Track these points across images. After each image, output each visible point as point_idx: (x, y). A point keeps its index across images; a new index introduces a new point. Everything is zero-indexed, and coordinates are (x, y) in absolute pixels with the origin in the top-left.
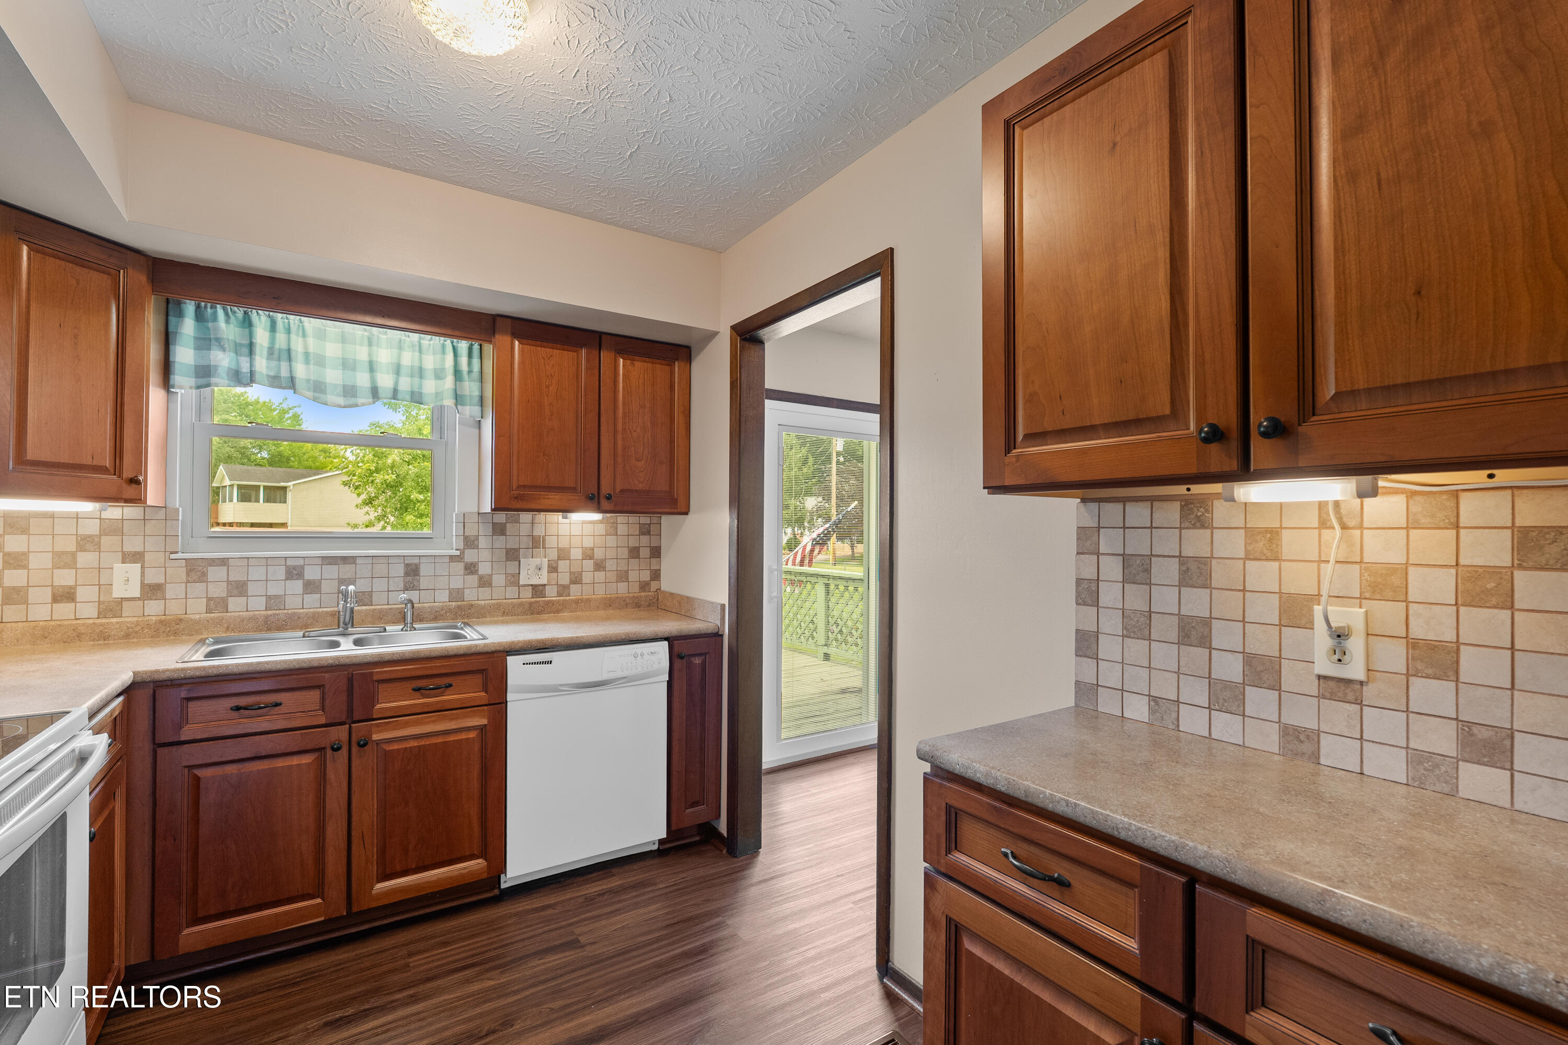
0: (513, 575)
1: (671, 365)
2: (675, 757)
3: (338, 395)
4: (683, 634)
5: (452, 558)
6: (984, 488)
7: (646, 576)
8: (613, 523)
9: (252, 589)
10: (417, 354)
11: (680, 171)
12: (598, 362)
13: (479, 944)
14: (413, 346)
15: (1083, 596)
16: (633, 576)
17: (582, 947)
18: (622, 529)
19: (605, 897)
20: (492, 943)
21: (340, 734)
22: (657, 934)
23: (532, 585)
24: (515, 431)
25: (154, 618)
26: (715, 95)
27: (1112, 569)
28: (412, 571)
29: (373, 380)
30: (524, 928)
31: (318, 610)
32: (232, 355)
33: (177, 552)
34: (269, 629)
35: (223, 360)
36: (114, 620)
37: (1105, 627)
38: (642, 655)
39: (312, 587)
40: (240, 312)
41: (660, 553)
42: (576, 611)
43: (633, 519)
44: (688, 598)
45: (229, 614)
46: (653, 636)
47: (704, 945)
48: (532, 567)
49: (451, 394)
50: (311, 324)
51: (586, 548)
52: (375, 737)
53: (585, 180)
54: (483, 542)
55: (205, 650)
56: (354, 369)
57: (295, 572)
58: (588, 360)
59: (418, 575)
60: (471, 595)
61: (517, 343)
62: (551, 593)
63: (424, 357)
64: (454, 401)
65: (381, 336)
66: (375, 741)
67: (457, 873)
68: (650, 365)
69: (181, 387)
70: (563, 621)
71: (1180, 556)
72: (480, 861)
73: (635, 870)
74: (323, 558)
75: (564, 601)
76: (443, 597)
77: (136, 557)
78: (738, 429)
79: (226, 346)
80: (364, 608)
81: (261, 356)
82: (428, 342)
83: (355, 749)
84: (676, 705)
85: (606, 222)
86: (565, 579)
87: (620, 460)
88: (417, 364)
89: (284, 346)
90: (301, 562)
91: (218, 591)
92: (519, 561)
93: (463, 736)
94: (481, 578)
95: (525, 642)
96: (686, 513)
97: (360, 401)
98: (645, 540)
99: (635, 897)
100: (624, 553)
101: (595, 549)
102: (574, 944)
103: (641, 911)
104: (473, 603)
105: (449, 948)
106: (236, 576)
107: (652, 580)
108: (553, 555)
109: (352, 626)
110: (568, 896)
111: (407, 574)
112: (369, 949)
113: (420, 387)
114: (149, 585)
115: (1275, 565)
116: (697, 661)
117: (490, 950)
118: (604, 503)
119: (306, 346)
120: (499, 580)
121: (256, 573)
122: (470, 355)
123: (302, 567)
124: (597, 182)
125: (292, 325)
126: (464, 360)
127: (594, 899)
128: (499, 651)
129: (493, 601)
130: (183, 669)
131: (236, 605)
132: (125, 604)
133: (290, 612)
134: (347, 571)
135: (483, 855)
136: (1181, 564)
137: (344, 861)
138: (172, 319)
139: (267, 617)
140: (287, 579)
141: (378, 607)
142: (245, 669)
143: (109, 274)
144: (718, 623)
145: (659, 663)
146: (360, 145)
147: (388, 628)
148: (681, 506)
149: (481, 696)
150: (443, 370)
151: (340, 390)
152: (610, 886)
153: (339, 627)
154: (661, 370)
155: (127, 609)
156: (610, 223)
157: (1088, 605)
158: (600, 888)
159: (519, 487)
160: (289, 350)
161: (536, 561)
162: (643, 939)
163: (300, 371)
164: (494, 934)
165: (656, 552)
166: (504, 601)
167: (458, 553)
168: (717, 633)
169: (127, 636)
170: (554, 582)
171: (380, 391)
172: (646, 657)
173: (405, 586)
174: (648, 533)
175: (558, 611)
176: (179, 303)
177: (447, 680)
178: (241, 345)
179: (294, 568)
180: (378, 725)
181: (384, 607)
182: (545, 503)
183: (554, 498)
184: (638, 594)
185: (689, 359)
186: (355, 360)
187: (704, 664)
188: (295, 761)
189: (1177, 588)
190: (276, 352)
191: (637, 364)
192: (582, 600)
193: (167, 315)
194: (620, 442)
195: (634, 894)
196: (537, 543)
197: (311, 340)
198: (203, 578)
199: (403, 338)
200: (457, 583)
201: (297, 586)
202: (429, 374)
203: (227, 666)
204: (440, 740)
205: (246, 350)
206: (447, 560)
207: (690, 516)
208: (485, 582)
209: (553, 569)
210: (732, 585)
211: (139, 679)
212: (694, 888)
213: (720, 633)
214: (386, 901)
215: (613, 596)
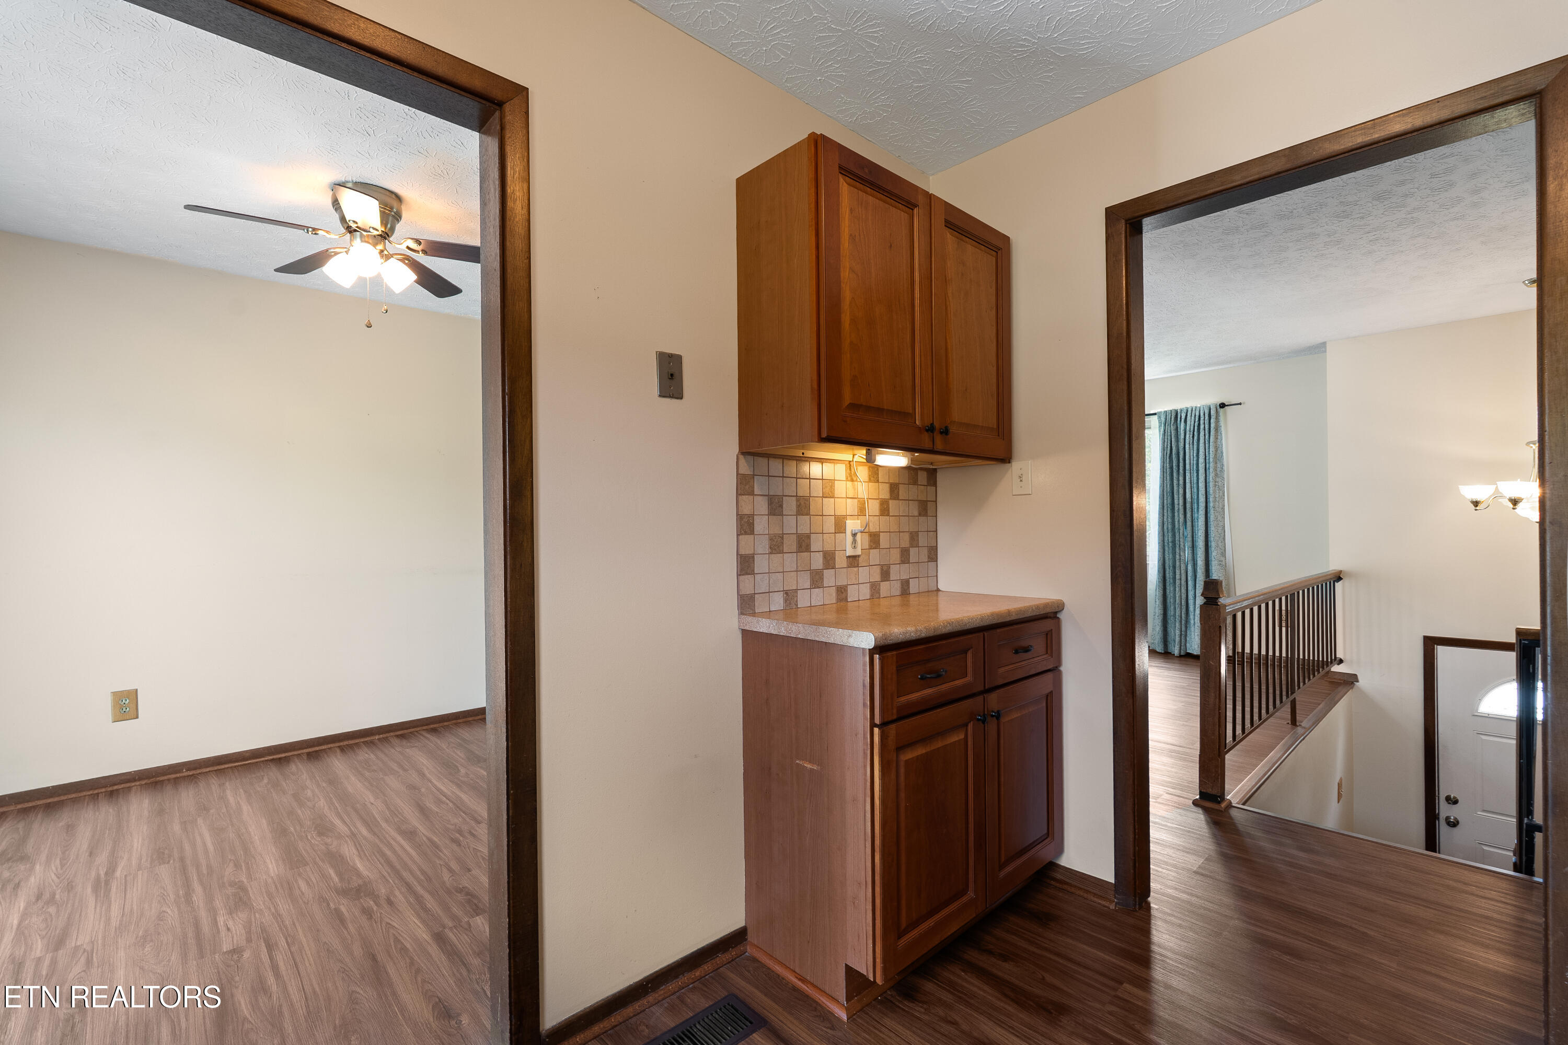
15: (745, 528)
27: (761, 505)
37: (759, 549)
71: (797, 496)
115: (833, 499)
136: (797, 501)
157: (745, 535)
189: (795, 517)
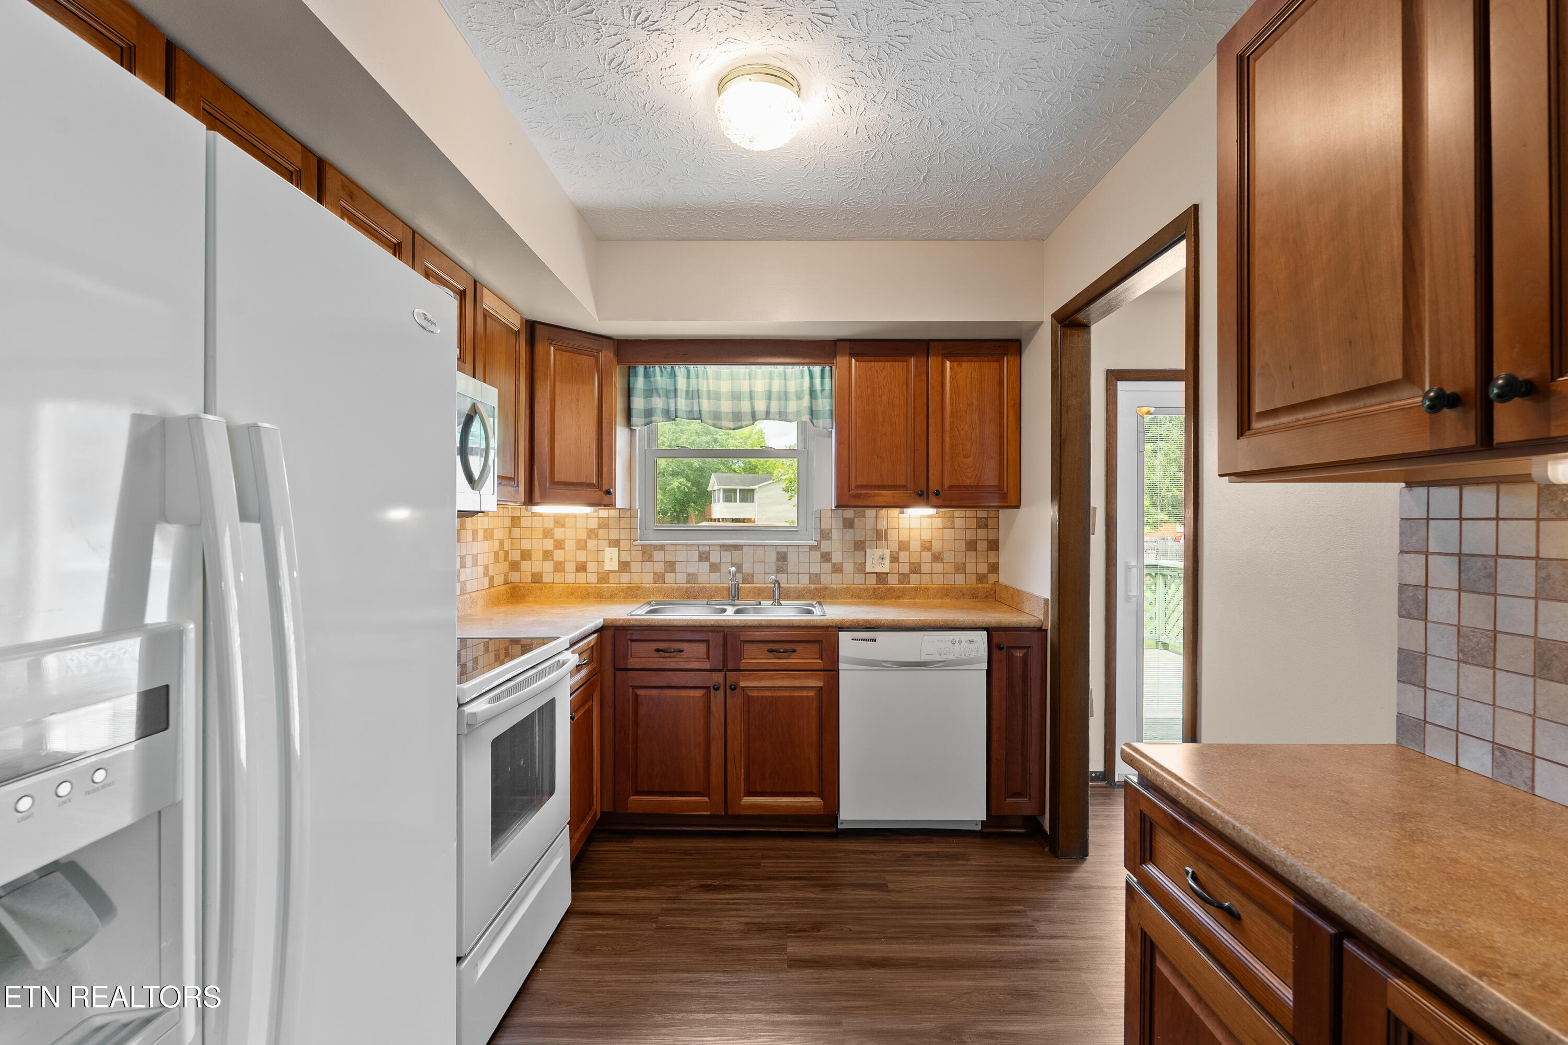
0: (860, 564)
1: (999, 360)
2: (995, 745)
3: (729, 421)
4: (1003, 625)
5: (812, 548)
6: (1221, 475)
7: (983, 568)
8: (950, 517)
9: (679, 567)
10: (783, 381)
11: (973, 179)
12: (925, 368)
13: (810, 865)
14: (780, 375)
15: (1408, 607)
16: (970, 568)
17: (889, 891)
18: (959, 523)
19: (920, 858)
20: (821, 867)
21: (718, 677)
22: (956, 902)
23: (876, 573)
24: (853, 438)
25: (625, 585)
26: (981, 106)
27: (1445, 573)
28: (782, 558)
29: (752, 406)
30: (848, 863)
31: (719, 585)
32: (665, 399)
33: (637, 540)
34: (688, 598)
35: (658, 403)
36: (605, 585)
37: (1436, 648)
38: (960, 642)
39: (715, 568)
40: (669, 368)
41: (998, 546)
42: (915, 599)
43: (970, 513)
44: (1018, 591)
45: (665, 585)
46: (972, 625)
47: (997, 924)
48: (877, 557)
49: (807, 411)
50: (711, 369)
51: (925, 541)
52: (742, 684)
53: (892, 210)
54: (836, 535)
55: (648, 608)
56: (739, 399)
57: (704, 556)
58: (916, 368)
59: (786, 561)
60: (826, 579)
61: (853, 360)
62: (893, 581)
63: (788, 382)
64: (809, 416)
65: (757, 370)
66: (742, 687)
67: (799, 804)
68: (977, 364)
69: (637, 426)
70: (900, 606)
71: (1537, 557)
72: (818, 799)
73: (955, 843)
74: (722, 546)
75: (904, 588)
76: (804, 580)
77: (615, 543)
78: (1059, 420)
79: (661, 393)
80: (748, 585)
81: (681, 398)
82: (791, 370)
83: (728, 691)
84: (995, 695)
85: (923, 239)
86: (905, 569)
87: (947, 457)
88: (783, 390)
89: (695, 388)
90: (707, 549)
91: (659, 568)
92: (865, 552)
93: (804, 693)
94: (834, 565)
95: (853, 621)
96: (1018, 507)
97: (744, 423)
98: (982, 533)
99: (946, 865)
100: (961, 545)
101: (933, 542)
102: (883, 887)
103: (949, 879)
104: (827, 586)
105: (790, 861)
106: (670, 558)
107: (989, 572)
108: (895, 546)
109: (738, 599)
110: (889, 849)
111: (778, 560)
112: (738, 845)
113: (786, 407)
114: (622, 562)
116: (1019, 654)
117: (817, 872)
118: (932, 497)
119: (708, 386)
120: (848, 567)
121: (681, 557)
122: (822, 376)
123: (708, 552)
124: (903, 209)
125: (699, 372)
126: (817, 381)
127: (909, 857)
128: (832, 627)
129: (843, 585)
130: (629, 620)
131: (669, 577)
132: (611, 575)
133: (701, 585)
134: (737, 556)
135: (820, 794)
136: (1539, 568)
137: (722, 774)
138: (631, 378)
139: (687, 588)
140: (699, 561)
141: (758, 585)
142: (662, 623)
143: (594, 357)
144: (1042, 618)
145: (977, 651)
146: (727, 230)
147: (762, 602)
148: (1012, 500)
149: (817, 662)
150: (802, 391)
151: (731, 416)
152: (927, 850)
153: (729, 600)
154: (988, 368)
155: (613, 578)
156: (927, 240)
157: (1414, 618)
158: (918, 850)
159: (857, 487)
160: (698, 390)
161: (879, 552)
162: (943, 902)
163: (706, 405)
164: (823, 861)
165: (994, 545)
166: (853, 586)
167: (815, 543)
168: (1041, 627)
169: (611, 596)
170: (895, 571)
171: (757, 414)
172: (964, 644)
173: (777, 570)
174: (986, 526)
175: (899, 597)
176: (635, 368)
177: (792, 646)
178: (670, 391)
179: (704, 553)
180: (744, 676)
181: (762, 585)
182: (881, 500)
183: (887, 496)
184: (975, 586)
185: (1019, 353)
186: (740, 392)
187: (1025, 659)
188: (691, 693)
189: (1533, 601)
190: (690, 393)
191: (964, 364)
192: (920, 588)
193: (629, 377)
194: (947, 440)
195: (947, 863)
196: (880, 535)
197: (711, 381)
198: (650, 559)
199: (773, 369)
200: (815, 568)
201: (705, 566)
202: (792, 397)
203: (652, 620)
204: (787, 694)
205: (672, 395)
206: (807, 549)
207: (1020, 509)
208: (837, 569)
209: (894, 559)
210: (1054, 580)
211: (606, 624)
212: (1005, 873)
213: (1043, 628)
214: (750, 812)
215: (950, 586)
